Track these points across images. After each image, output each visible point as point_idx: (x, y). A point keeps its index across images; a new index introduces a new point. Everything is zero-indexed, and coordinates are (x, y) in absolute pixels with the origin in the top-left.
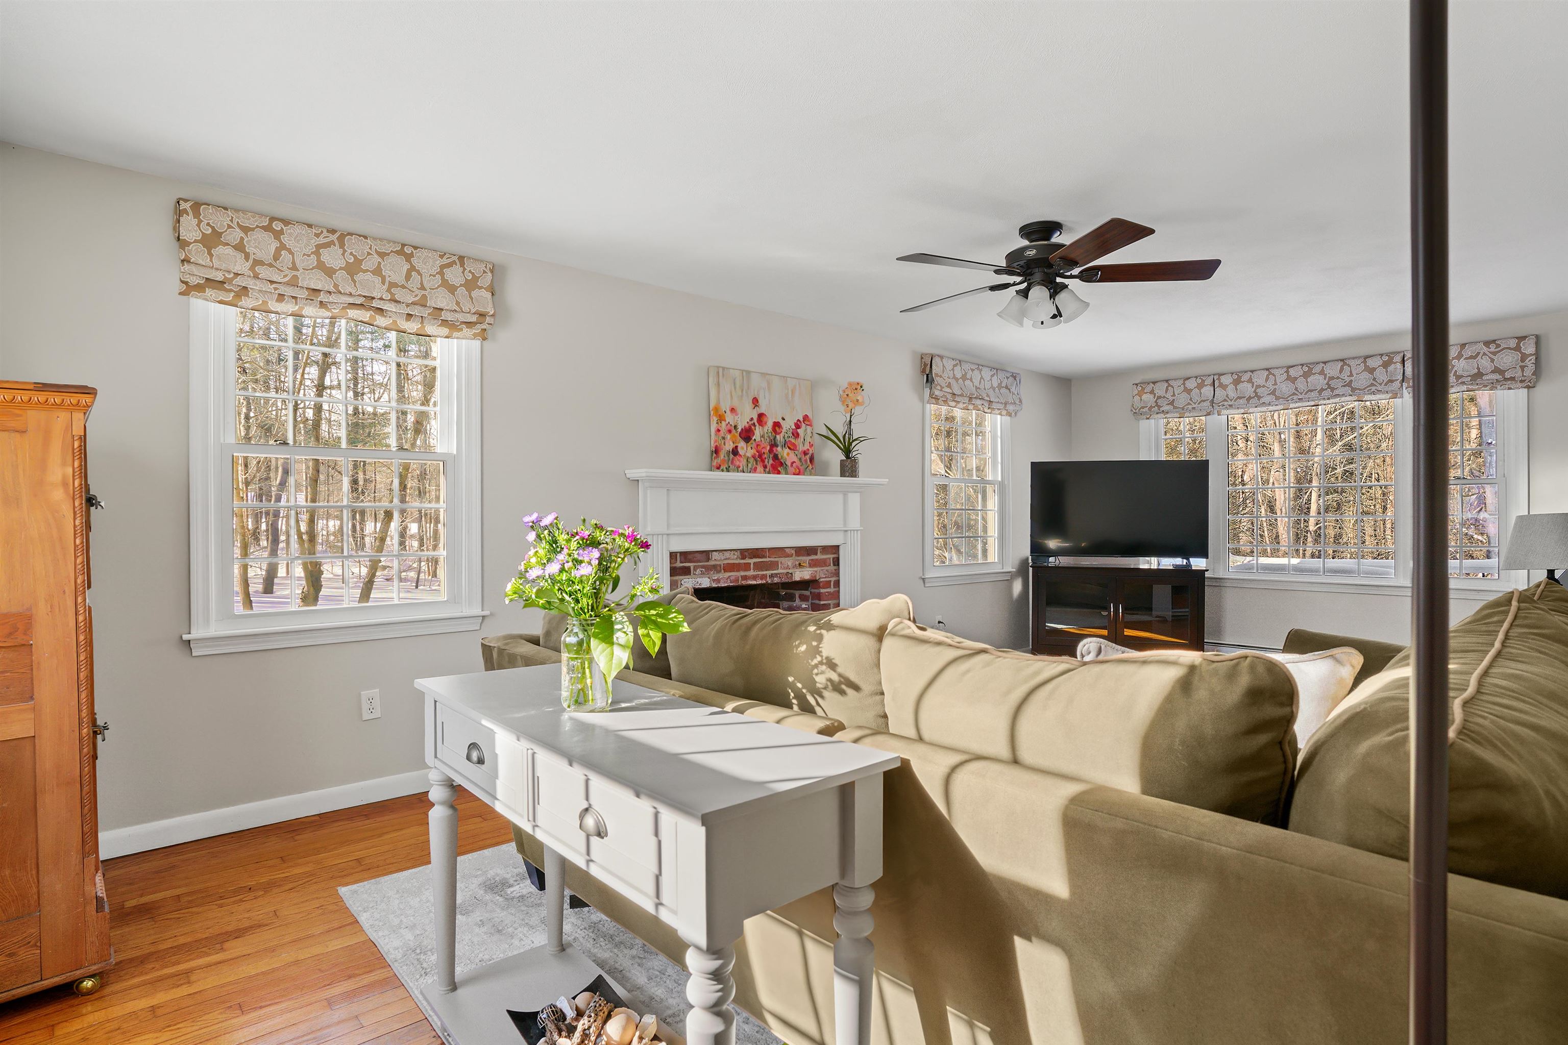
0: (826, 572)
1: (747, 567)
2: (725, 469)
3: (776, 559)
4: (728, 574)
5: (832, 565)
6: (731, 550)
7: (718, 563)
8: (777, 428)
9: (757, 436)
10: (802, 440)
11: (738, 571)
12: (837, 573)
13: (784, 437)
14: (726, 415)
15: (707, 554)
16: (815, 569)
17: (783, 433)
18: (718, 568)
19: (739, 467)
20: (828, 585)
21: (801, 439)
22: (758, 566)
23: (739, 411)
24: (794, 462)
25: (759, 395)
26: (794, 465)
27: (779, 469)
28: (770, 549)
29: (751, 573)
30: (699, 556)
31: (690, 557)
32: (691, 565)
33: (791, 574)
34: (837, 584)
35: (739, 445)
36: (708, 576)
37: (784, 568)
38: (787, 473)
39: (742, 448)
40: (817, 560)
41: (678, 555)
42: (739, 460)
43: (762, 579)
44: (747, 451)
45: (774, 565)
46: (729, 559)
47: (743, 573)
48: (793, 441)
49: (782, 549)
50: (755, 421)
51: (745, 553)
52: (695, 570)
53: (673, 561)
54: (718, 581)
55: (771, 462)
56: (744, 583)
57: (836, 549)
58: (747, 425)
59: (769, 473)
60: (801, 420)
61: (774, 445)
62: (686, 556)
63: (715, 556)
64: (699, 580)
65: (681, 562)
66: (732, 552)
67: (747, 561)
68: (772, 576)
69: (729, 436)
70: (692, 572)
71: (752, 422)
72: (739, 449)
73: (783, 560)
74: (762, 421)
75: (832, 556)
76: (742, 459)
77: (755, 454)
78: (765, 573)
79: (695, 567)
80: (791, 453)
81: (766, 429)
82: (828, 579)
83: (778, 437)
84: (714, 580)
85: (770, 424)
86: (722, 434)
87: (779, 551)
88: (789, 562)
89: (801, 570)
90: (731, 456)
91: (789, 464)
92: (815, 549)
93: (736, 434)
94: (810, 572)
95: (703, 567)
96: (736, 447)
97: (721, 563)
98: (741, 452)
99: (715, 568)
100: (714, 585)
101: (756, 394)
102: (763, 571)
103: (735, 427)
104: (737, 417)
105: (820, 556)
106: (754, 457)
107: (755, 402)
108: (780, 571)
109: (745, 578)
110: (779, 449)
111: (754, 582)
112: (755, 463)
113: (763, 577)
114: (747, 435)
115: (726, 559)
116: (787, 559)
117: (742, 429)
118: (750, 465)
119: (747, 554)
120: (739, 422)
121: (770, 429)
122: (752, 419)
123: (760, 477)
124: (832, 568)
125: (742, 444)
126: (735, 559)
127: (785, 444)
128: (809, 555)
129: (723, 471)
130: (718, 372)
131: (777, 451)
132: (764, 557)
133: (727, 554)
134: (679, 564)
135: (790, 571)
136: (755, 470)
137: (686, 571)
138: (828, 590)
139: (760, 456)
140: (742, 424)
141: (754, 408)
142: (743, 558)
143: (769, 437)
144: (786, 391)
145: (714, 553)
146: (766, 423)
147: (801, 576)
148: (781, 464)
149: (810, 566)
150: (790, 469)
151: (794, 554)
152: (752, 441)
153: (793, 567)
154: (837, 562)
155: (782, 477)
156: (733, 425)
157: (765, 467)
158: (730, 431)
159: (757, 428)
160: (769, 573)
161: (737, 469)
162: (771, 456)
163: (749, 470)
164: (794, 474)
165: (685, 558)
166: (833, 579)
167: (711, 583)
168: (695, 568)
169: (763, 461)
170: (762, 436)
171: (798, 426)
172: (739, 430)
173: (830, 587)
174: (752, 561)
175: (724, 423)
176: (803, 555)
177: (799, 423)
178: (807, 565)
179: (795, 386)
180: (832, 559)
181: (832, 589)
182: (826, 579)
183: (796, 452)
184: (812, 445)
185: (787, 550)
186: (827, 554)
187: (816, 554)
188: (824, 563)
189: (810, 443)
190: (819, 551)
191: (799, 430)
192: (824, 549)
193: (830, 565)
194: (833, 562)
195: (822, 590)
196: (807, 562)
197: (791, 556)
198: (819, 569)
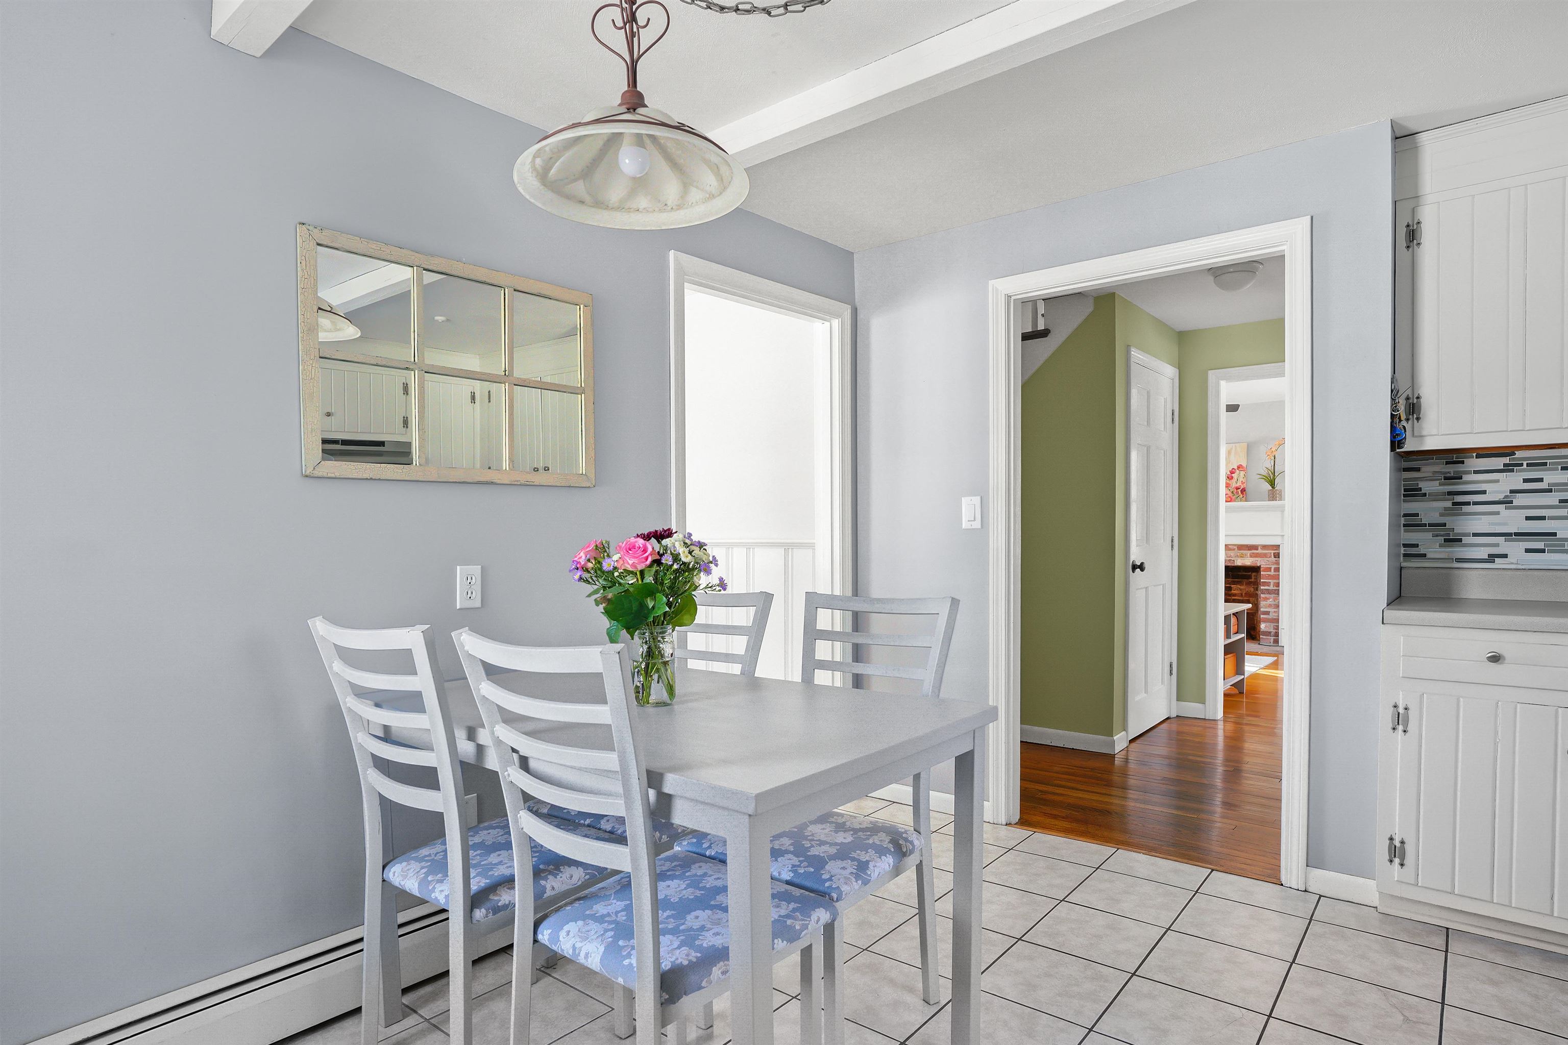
0: (1267, 562)
5: (1273, 557)
10: (1236, 480)
12: (1278, 563)
16: (1257, 559)
20: (1269, 569)
33: (1234, 561)
34: (1277, 570)
40: (1258, 553)
48: (1228, 482)
57: (1277, 547)
60: (1236, 468)
75: (1273, 552)
82: (1270, 566)
89: (1242, 559)
92: (1256, 547)
94: (1251, 561)
105: (1260, 551)
124: (1273, 559)
128: (1249, 550)
138: (1269, 573)
147: (1243, 562)
149: (1252, 557)
153: (1236, 557)
154: (1277, 556)
166: (1274, 567)
173: (1270, 571)
176: (1245, 550)
177: (1233, 470)
178: (1249, 556)
179: (1232, 449)
180: (1271, 553)
181: (1272, 573)
182: (1267, 566)
183: (1229, 488)
184: (1244, 483)
185: (1230, 546)
186: (1267, 550)
187: (1257, 549)
188: (1265, 556)
189: (1242, 481)
190: (1259, 548)
191: (1233, 475)
192: (1265, 547)
193: (1270, 557)
194: (1274, 555)
195: (1262, 573)
196: (1249, 554)
197: (1234, 550)
198: (1259, 559)
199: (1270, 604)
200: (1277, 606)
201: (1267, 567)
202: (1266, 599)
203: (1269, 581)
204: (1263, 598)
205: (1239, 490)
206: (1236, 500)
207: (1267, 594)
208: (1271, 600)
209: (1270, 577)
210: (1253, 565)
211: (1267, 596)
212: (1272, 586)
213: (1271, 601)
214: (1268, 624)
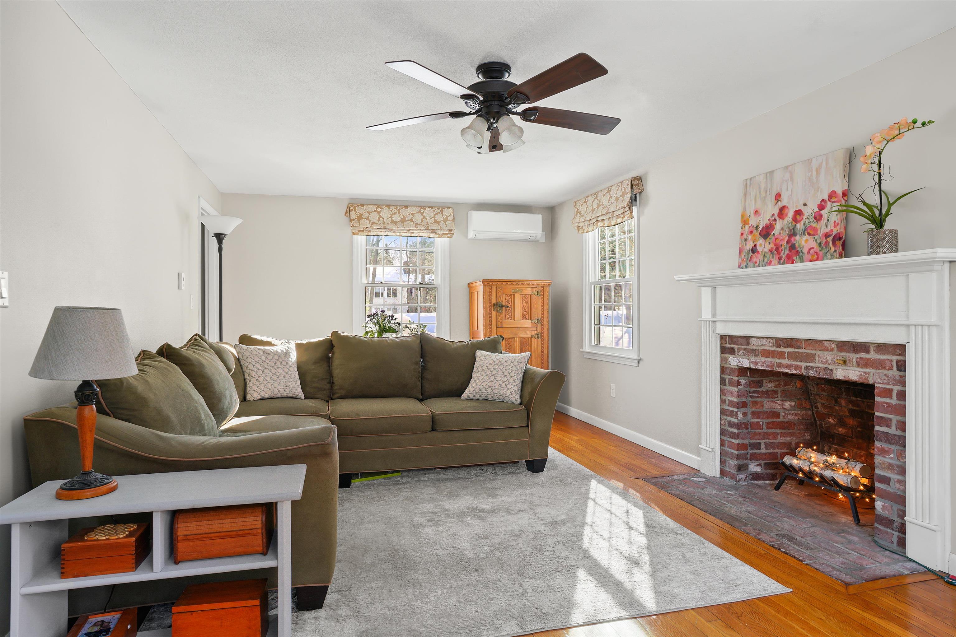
0: (884, 377)
1: (781, 355)
2: (744, 267)
3: (813, 352)
4: (764, 359)
5: (895, 368)
6: (767, 338)
7: (756, 348)
8: (798, 217)
9: (776, 231)
10: (826, 221)
11: (773, 357)
12: (902, 382)
13: (804, 224)
14: (750, 219)
15: (747, 339)
16: (868, 370)
17: (804, 220)
18: (757, 352)
19: (756, 263)
20: (888, 393)
21: (824, 221)
22: (792, 356)
23: (761, 212)
24: (812, 248)
25: (781, 189)
26: (812, 251)
27: (795, 258)
28: (806, 340)
29: (785, 362)
30: (741, 340)
31: (735, 340)
32: (736, 347)
33: (831, 370)
34: (902, 395)
35: (758, 243)
36: (748, 358)
37: (822, 363)
38: (802, 261)
39: (761, 245)
40: (869, 359)
41: (727, 337)
42: (757, 257)
43: (796, 369)
44: (764, 246)
45: (810, 358)
46: (765, 345)
47: (778, 361)
48: (814, 225)
49: (820, 341)
50: (776, 215)
51: (780, 342)
52: (738, 351)
53: (723, 342)
54: (756, 363)
55: (787, 252)
56: (778, 369)
57: (901, 349)
58: (768, 222)
59: (783, 264)
60: (826, 198)
61: (793, 234)
62: (733, 339)
63: (753, 341)
64: (741, 360)
65: (729, 344)
66: (768, 340)
67: (782, 349)
68: (807, 368)
69: (750, 237)
70: (736, 352)
71: (773, 218)
72: (758, 247)
73: (818, 353)
74: (782, 214)
75: (895, 358)
76: (759, 255)
77: (772, 248)
78: (799, 363)
79: (738, 348)
80: (810, 239)
81: (786, 220)
83: (798, 225)
84: (752, 362)
85: (791, 214)
86: (745, 236)
87: (818, 343)
88: (829, 357)
89: (845, 367)
90: (751, 254)
91: (805, 251)
92: (866, 346)
93: (756, 234)
94: (860, 373)
95: (745, 349)
96: (755, 245)
97: (759, 348)
98: (759, 249)
99: (754, 352)
100: (752, 366)
101: (779, 189)
102: (797, 361)
103: (757, 227)
104: (760, 217)
105: (872, 355)
106: (771, 251)
107: (778, 197)
108: (818, 365)
109: (779, 365)
110: (798, 237)
111: (788, 371)
112: (771, 257)
113: (797, 367)
114: (766, 232)
115: (763, 345)
116: (825, 352)
117: (763, 227)
118: (766, 260)
119: (781, 343)
120: (761, 222)
121: (791, 220)
122: (773, 215)
123: (776, 268)
124: (895, 372)
125: (761, 241)
126: (770, 346)
127: (804, 231)
128: (856, 351)
129: (742, 268)
130: (747, 184)
131: (795, 240)
132: (799, 347)
133: (764, 341)
134: (728, 345)
135: (830, 367)
136: (770, 263)
137: (732, 351)
138: (888, 400)
139: (777, 249)
140: (763, 221)
141: (777, 203)
142: (779, 346)
143: (789, 228)
144: (810, 174)
145: (753, 339)
146: (787, 215)
147: (844, 374)
148: (798, 253)
149: (858, 365)
150: (806, 256)
151: (835, 349)
152: (771, 236)
153: (835, 363)
154: (902, 366)
155: (798, 266)
156: (755, 226)
157: (780, 259)
158: (751, 232)
159: (778, 222)
160: (804, 364)
161: (755, 265)
162: (788, 246)
163: (764, 263)
164: (811, 261)
165: (732, 341)
166: (896, 389)
167: (750, 364)
168: (739, 350)
169: (779, 253)
170: (782, 229)
171: (821, 207)
172: (760, 229)
173: (891, 397)
174: (787, 350)
175: (747, 227)
176: (848, 351)
177: (823, 203)
178: (855, 363)
179: (822, 163)
180: (892, 361)
181: (894, 401)
182: (884, 386)
183: (816, 237)
184: (838, 224)
185: (826, 344)
186: (885, 354)
187: (868, 352)
188: (880, 365)
189: (835, 222)
190: (872, 349)
191: (822, 212)
192: (881, 347)
193: (891, 368)
194: (897, 366)
195: (877, 399)
196: (854, 360)
197: (832, 350)
198: (872, 371)
199: (890, 464)
200: (902, 471)
201: (885, 388)
202: (884, 452)
203: (891, 416)
204: (878, 448)
205: (830, 240)
206: (825, 258)
207: (886, 442)
208: (892, 456)
209: (889, 408)
210: (861, 381)
211: (886, 446)
212: (894, 427)
213: (890, 458)
214: (888, 503)
